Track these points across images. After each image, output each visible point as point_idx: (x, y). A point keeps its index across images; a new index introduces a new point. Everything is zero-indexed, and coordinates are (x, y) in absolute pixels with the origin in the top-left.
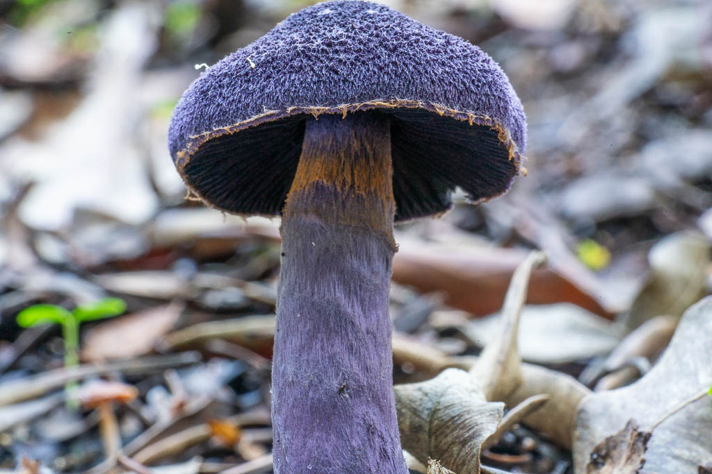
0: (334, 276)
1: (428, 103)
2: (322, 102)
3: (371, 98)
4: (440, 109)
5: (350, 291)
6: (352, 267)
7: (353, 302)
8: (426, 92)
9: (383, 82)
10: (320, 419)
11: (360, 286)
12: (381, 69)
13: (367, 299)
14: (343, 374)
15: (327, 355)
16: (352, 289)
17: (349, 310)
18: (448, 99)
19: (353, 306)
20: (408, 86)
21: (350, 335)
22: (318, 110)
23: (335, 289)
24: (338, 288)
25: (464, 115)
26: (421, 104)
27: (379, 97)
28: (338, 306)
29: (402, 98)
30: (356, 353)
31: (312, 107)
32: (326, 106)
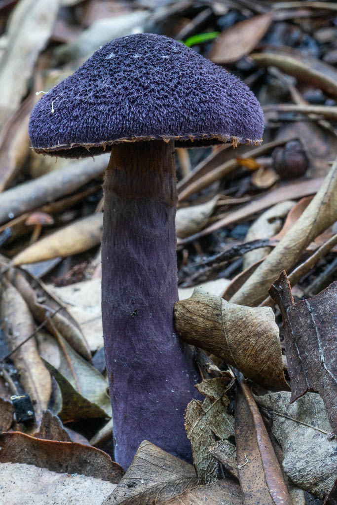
0: (126, 233)
1: (158, 136)
2: (91, 141)
3: (119, 137)
4: (166, 138)
5: (137, 242)
6: (138, 227)
7: (139, 249)
8: (155, 130)
9: (126, 126)
10: (119, 330)
11: (144, 238)
12: (124, 117)
13: (148, 246)
14: (132, 300)
15: (123, 287)
16: (138, 241)
17: (136, 256)
18: (172, 131)
19: (139, 253)
20: (142, 127)
21: (137, 272)
22: (89, 145)
23: (127, 242)
24: (129, 241)
25: (187, 137)
26: (153, 137)
27: (125, 136)
28: (129, 253)
29: (138, 136)
30: (141, 285)
31: (85, 144)
32: (93, 142)
